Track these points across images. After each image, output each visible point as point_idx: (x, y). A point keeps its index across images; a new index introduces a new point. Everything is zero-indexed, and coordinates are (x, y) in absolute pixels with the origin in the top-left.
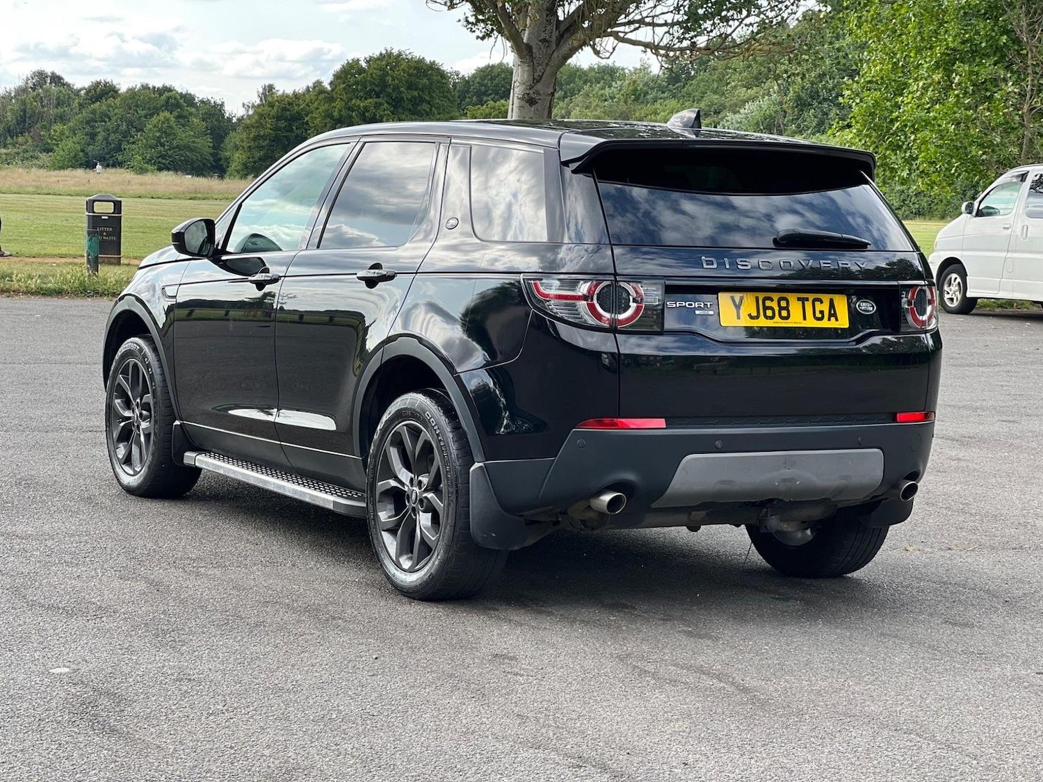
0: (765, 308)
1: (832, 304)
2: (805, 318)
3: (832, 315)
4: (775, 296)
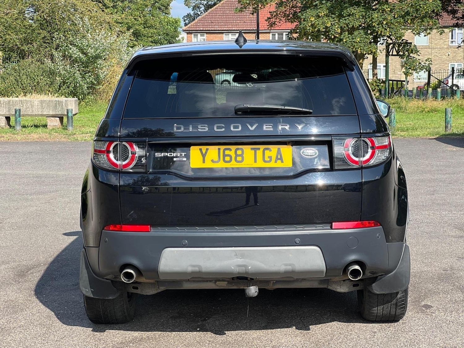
0: (225, 156)
1: (279, 152)
2: (255, 161)
3: (279, 159)
4: (233, 148)
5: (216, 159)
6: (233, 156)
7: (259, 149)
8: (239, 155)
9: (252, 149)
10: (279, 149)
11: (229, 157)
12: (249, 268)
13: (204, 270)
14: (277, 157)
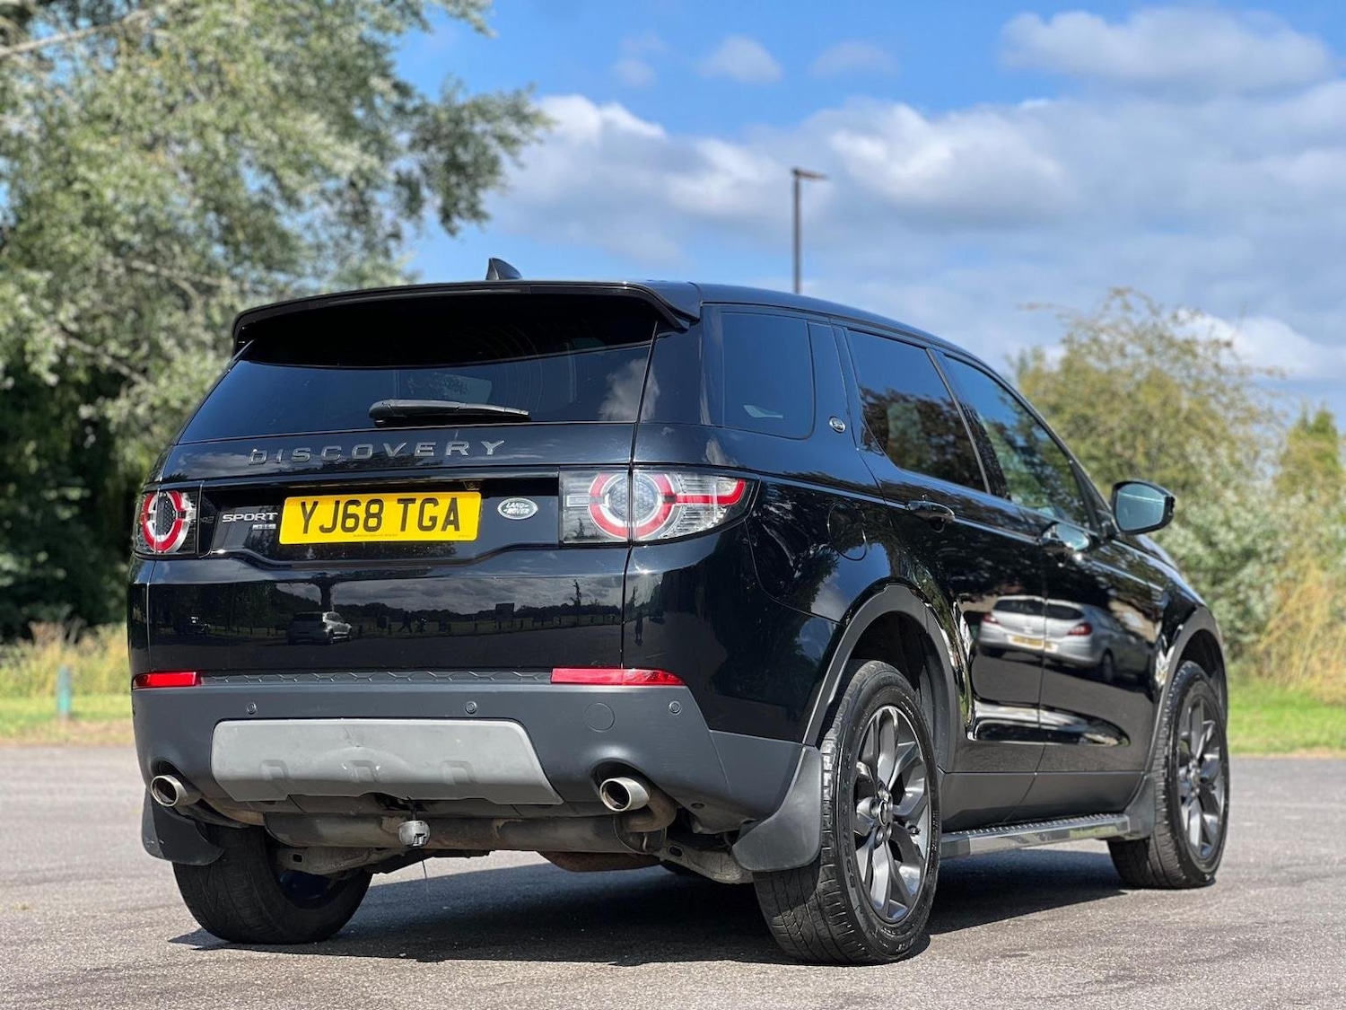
0: (346, 516)
1: (453, 508)
2: (403, 528)
3: (451, 523)
4: (364, 498)
5: (329, 525)
6: (362, 516)
7: (413, 501)
8: (374, 515)
9: (400, 501)
10: (454, 501)
11: (353, 520)
12: (377, 768)
13: (292, 772)
14: (448, 516)
